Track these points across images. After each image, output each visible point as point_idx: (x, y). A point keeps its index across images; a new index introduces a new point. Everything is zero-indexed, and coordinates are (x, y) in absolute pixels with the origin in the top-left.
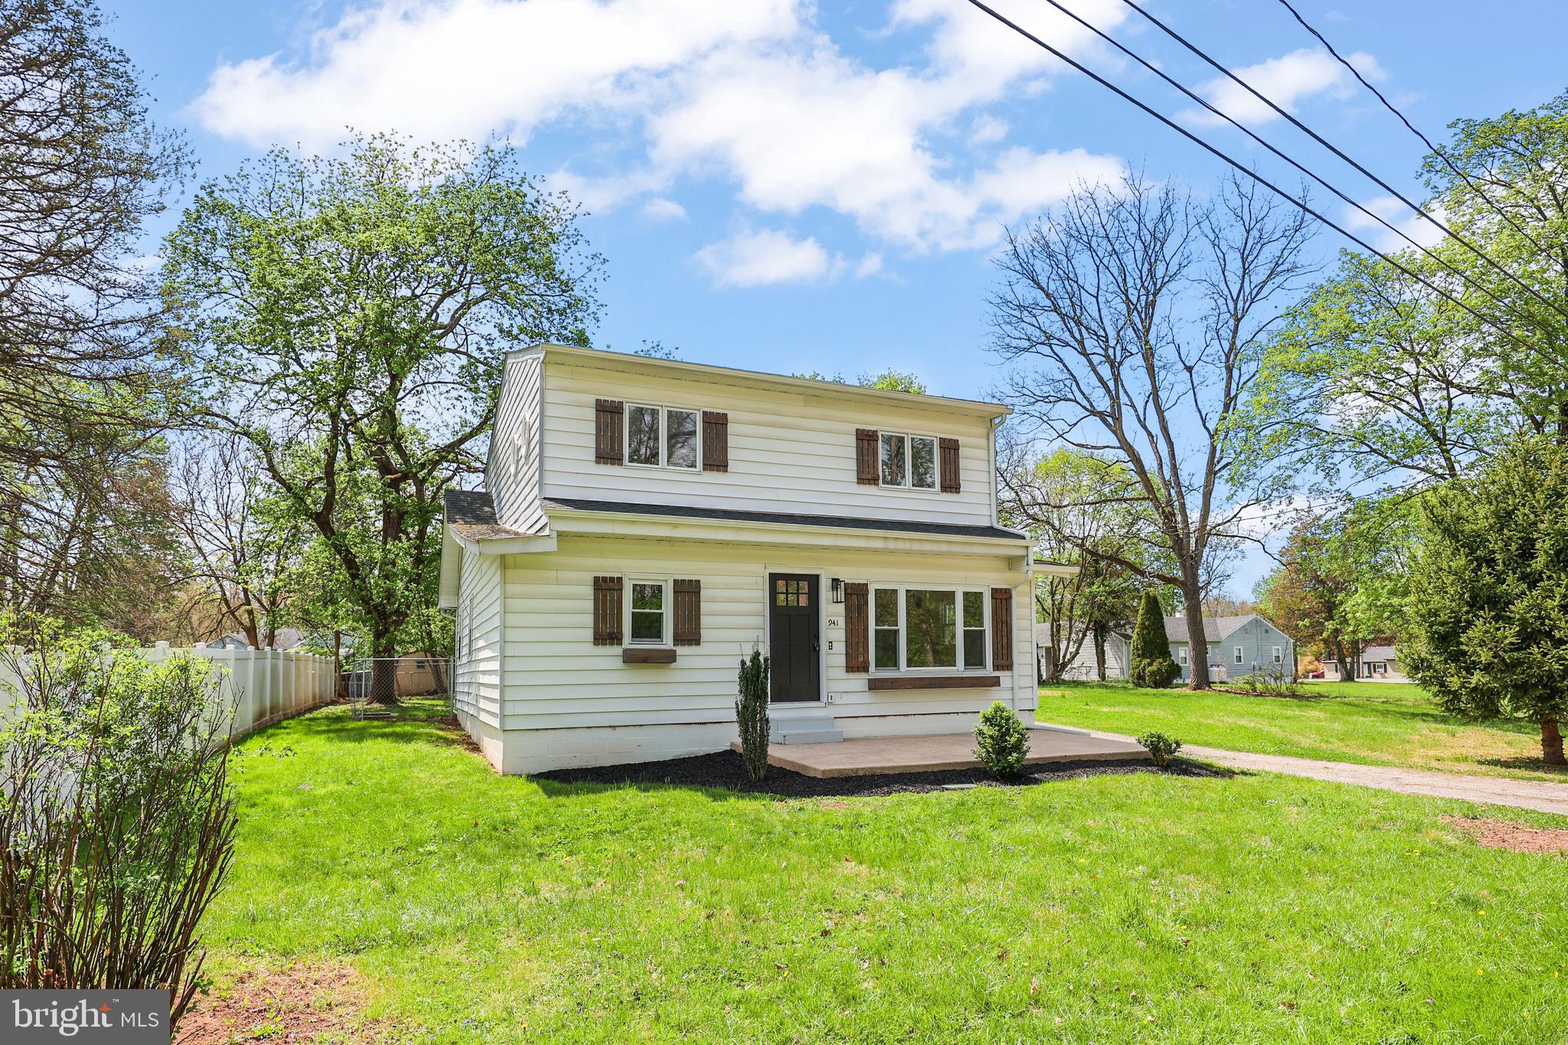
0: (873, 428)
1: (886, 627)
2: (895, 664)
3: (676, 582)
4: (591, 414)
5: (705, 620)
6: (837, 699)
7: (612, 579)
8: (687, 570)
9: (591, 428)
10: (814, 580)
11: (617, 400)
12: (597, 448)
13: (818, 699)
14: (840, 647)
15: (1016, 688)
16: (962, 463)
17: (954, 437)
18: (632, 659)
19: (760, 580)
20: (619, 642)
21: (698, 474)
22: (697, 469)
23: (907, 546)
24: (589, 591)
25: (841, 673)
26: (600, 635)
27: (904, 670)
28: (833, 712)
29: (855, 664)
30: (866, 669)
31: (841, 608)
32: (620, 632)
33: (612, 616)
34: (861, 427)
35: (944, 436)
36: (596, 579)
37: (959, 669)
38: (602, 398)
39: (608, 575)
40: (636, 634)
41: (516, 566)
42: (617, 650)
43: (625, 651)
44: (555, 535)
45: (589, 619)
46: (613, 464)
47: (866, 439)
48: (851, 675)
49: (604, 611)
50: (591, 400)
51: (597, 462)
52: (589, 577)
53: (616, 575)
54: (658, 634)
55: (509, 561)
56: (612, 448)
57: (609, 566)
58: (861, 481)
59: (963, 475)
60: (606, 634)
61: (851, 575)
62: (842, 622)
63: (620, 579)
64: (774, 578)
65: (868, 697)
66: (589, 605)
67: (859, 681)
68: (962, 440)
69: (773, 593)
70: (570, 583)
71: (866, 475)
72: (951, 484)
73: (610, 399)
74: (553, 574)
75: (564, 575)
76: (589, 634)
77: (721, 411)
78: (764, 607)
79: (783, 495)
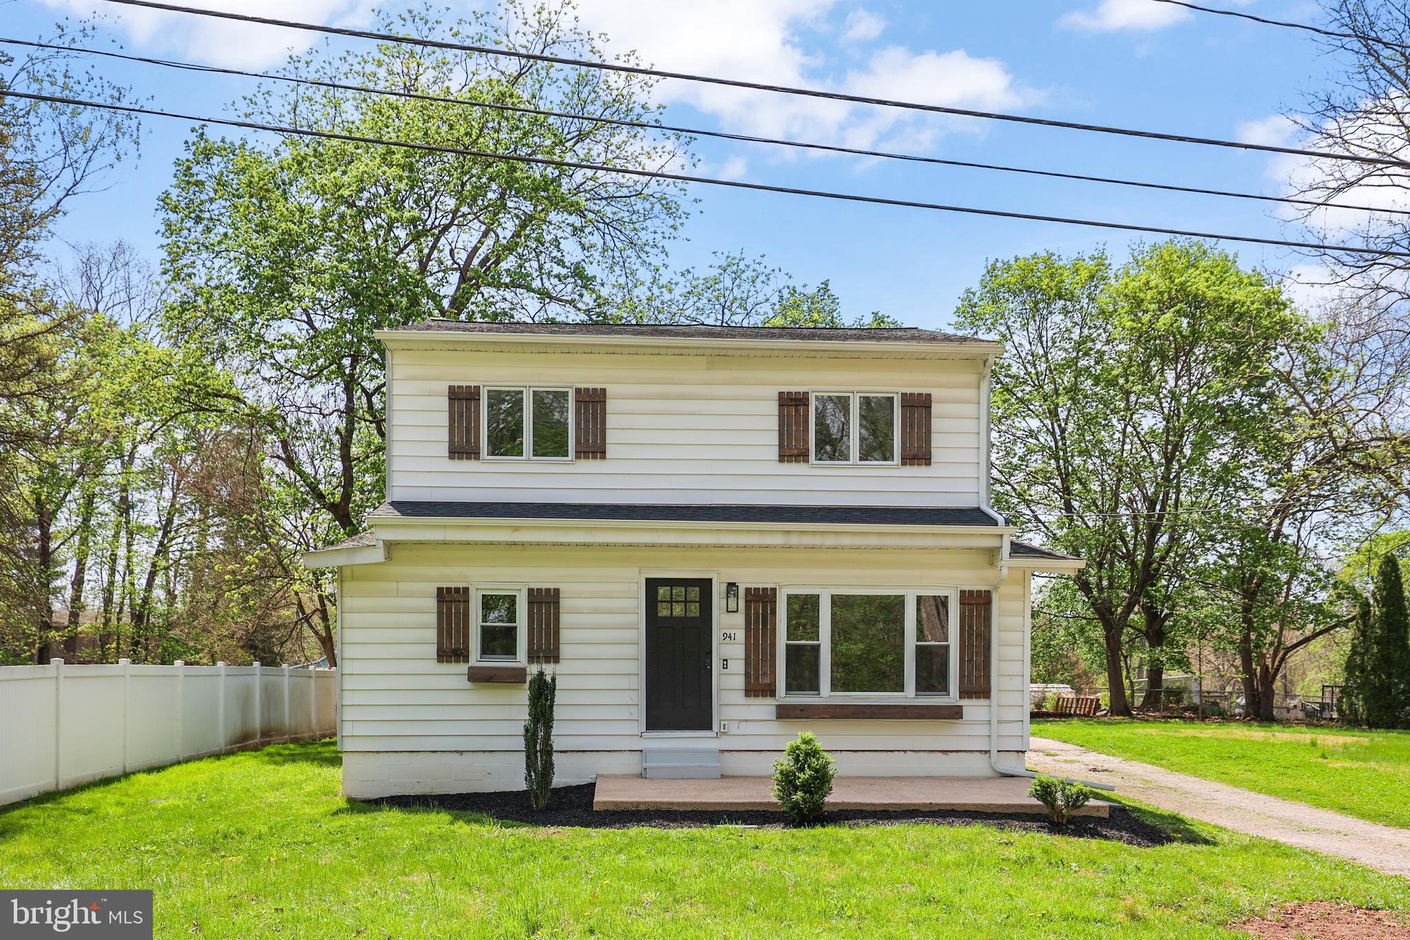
0: (802, 389)
1: (803, 642)
2: (814, 687)
3: (530, 591)
4: (444, 403)
5: (565, 635)
6: (733, 729)
7: (457, 590)
8: (544, 577)
9: (444, 419)
10: (705, 585)
11: (473, 384)
12: (451, 442)
13: (710, 728)
14: (738, 666)
15: (994, 722)
16: (936, 424)
17: (924, 391)
18: (479, 677)
19: (634, 587)
20: (466, 658)
21: (571, 463)
22: (569, 458)
23: (817, 540)
24: (432, 603)
25: (739, 697)
26: (443, 652)
27: (826, 694)
28: (725, 744)
29: (757, 687)
30: (773, 693)
31: (740, 619)
32: (467, 648)
33: (458, 631)
34: (786, 389)
35: (908, 390)
36: (440, 590)
37: (909, 695)
38: (456, 384)
39: (453, 585)
40: (486, 650)
41: (353, 579)
42: (463, 668)
43: (470, 668)
44: (381, 544)
45: (432, 634)
46: (469, 458)
47: (792, 404)
48: (752, 700)
49: (449, 625)
50: (443, 387)
51: (451, 457)
52: (432, 589)
53: (461, 585)
54: (511, 650)
55: (347, 572)
56: (468, 441)
57: (454, 575)
58: (783, 458)
59: (936, 441)
60: (451, 651)
61: (751, 577)
62: (740, 635)
63: (466, 590)
64: (652, 585)
65: (776, 727)
66: (432, 619)
67: (763, 708)
68: (936, 393)
69: (652, 601)
70: (411, 595)
71: (791, 451)
72: (919, 455)
73: (464, 384)
74: (393, 585)
75: (403, 586)
76: (432, 650)
77: (599, 386)
78: (639, 618)
79: (676, 483)
